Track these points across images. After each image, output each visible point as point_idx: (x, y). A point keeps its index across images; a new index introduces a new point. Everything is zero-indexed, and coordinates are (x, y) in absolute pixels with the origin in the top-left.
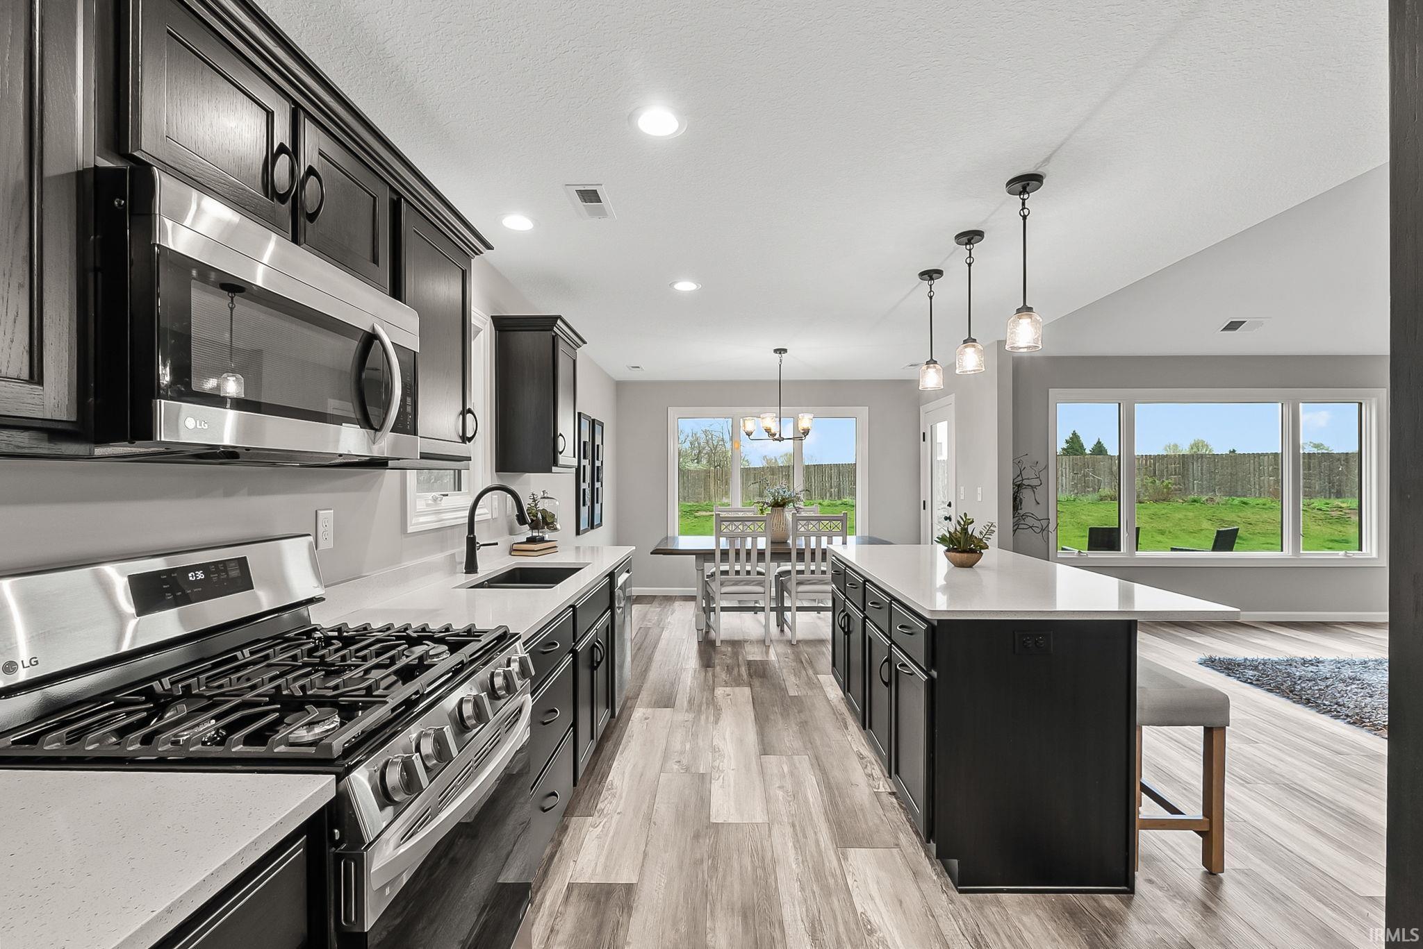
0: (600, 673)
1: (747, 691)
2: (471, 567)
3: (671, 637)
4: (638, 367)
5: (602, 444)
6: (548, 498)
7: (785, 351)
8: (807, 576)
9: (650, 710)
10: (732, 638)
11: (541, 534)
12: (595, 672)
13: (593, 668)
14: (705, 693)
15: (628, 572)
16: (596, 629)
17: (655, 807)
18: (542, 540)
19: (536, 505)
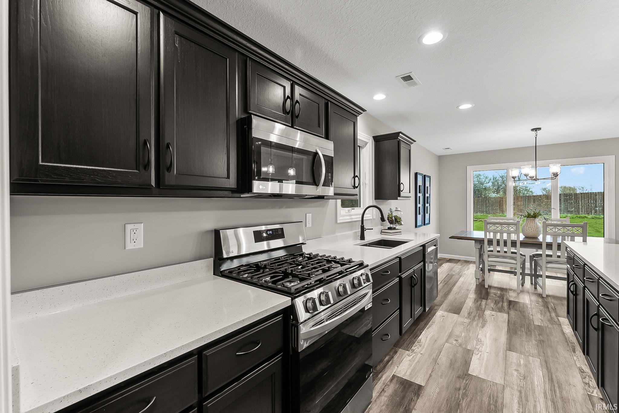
0: (417, 289)
1: (505, 316)
2: (362, 237)
3: (465, 281)
4: (449, 148)
5: (430, 186)
6: (398, 211)
7: (540, 129)
8: (554, 258)
9: (446, 313)
10: (502, 287)
11: (394, 226)
12: (413, 288)
13: (412, 286)
14: (479, 311)
15: (435, 246)
16: (414, 269)
17: (440, 357)
18: (395, 229)
19: (392, 213)
